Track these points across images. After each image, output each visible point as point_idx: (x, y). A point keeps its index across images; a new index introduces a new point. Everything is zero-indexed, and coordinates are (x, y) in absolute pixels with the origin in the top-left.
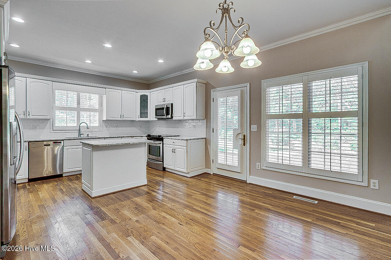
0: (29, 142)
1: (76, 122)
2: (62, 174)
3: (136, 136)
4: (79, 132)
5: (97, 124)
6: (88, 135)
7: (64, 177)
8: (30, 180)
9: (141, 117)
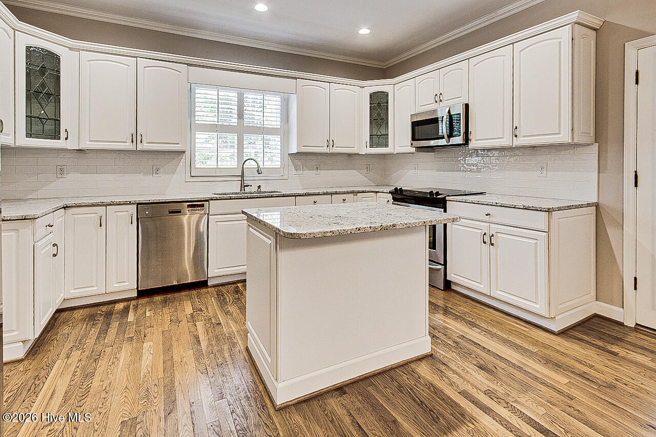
0: (138, 204)
1: (236, 159)
2: (207, 281)
3: (363, 192)
4: (242, 181)
5: (277, 164)
6: (259, 187)
7: (210, 287)
8: (142, 294)
9: (371, 146)
